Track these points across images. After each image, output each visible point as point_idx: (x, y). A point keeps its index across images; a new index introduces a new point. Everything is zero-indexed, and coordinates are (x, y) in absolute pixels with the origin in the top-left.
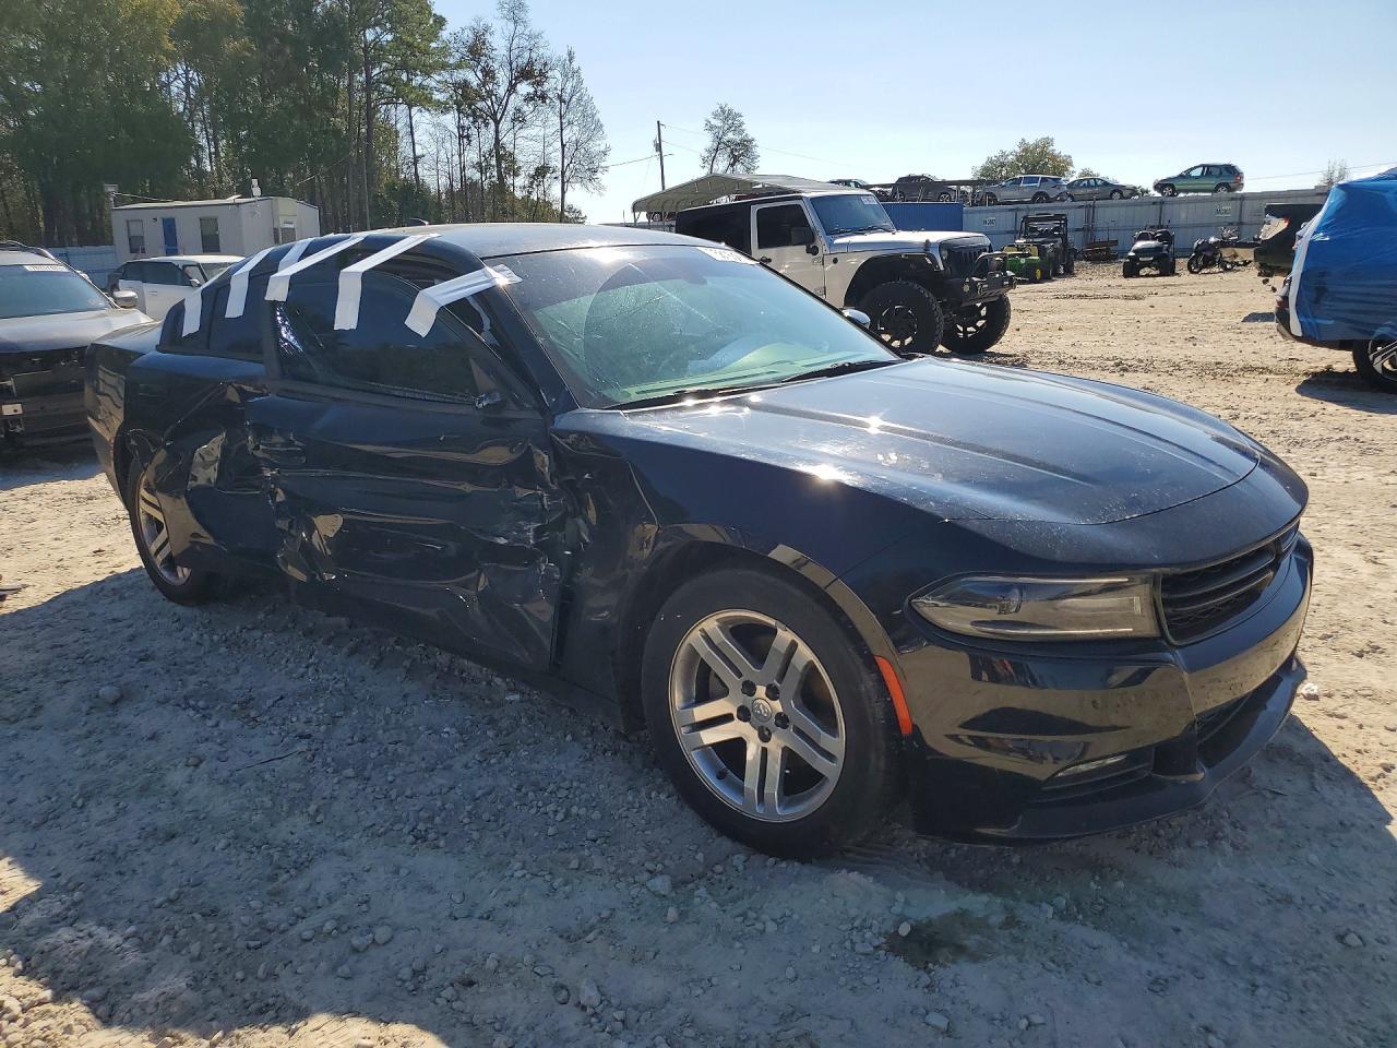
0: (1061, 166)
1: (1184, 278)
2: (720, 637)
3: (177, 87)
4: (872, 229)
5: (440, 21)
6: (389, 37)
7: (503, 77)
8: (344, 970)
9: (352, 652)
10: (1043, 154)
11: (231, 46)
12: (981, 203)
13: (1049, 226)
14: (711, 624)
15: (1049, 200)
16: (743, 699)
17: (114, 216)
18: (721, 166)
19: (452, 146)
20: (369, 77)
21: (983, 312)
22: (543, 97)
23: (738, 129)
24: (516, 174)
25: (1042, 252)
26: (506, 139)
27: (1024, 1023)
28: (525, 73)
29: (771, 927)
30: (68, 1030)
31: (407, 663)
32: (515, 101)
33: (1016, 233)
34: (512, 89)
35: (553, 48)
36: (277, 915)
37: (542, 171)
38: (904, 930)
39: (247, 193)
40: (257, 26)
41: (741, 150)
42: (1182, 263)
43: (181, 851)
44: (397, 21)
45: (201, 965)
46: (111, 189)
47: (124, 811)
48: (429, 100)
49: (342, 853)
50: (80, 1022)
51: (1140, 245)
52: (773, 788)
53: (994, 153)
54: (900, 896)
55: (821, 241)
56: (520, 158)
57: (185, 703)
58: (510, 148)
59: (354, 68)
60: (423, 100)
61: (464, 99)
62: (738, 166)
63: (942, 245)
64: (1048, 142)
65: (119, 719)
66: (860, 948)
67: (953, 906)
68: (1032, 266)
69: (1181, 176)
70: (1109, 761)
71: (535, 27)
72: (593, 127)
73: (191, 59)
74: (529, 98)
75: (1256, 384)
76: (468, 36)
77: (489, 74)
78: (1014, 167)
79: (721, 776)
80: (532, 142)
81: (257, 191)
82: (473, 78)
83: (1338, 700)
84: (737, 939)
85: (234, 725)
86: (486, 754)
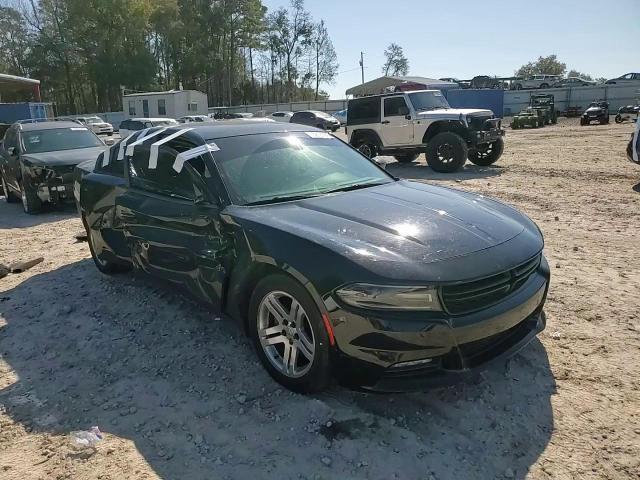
0: (560, 68)
1: (613, 125)
2: (274, 301)
3: (152, 42)
4: (437, 108)
5: (265, 9)
6: (242, 17)
7: (292, 33)
8: (114, 422)
9: (162, 297)
10: (551, 63)
11: (173, 24)
12: (514, 89)
13: (546, 100)
14: (271, 296)
15: (549, 87)
16: (283, 327)
17: (124, 99)
18: (391, 71)
19: (268, 66)
20: (233, 35)
21: (490, 147)
22: (310, 42)
23: (400, 54)
24: (297, 78)
25: (539, 113)
26: (292, 62)
27: (359, 465)
28: (302, 31)
29: (278, 419)
30: (14, 435)
31: (182, 302)
32: (297, 44)
33: (529, 104)
34: (296, 38)
35: (314, 20)
36: (98, 399)
37: (308, 76)
38: (329, 424)
39: (178, 89)
40: (185, 14)
41: (401, 65)
42: (612, 118)
43: (74, 373)
44: (245, 10)
45: (67, 416)
46: (123, 88)
47: (59, 356)
48: (258, 44)
49: (130, 378)
50: (19, 432)
51: (591, 109)
52: (293, 363)
53: (526, 64)
54: (333, 411)
55: (412, 114)
56: (298, 70)
57: (93, 315)
58: (294, 65)
59: (226, 31)
60: (257, 45)
61: (275, 44)
62: (399, 72)
63: (468, 116)
64: (554, 57)
65: (68, 320)
66: (309, 430)
67: (354, 417)
68: (534, 120)
69: (620, 79)
70: (424, 361)
71: (306, 10)
72: (331, 54)
73: (158, 30)
74: (303, 43)
75: (616, 184)
76: (277, 15)
77: (286, 32)
78: (536, 70)
79: (276, 357)
80: (304, 63)
81: (181, 87)
82: (279, 34)
83: (568, 340)
84: (263, 422)
85: (108, 325)
86: (197, 341)
